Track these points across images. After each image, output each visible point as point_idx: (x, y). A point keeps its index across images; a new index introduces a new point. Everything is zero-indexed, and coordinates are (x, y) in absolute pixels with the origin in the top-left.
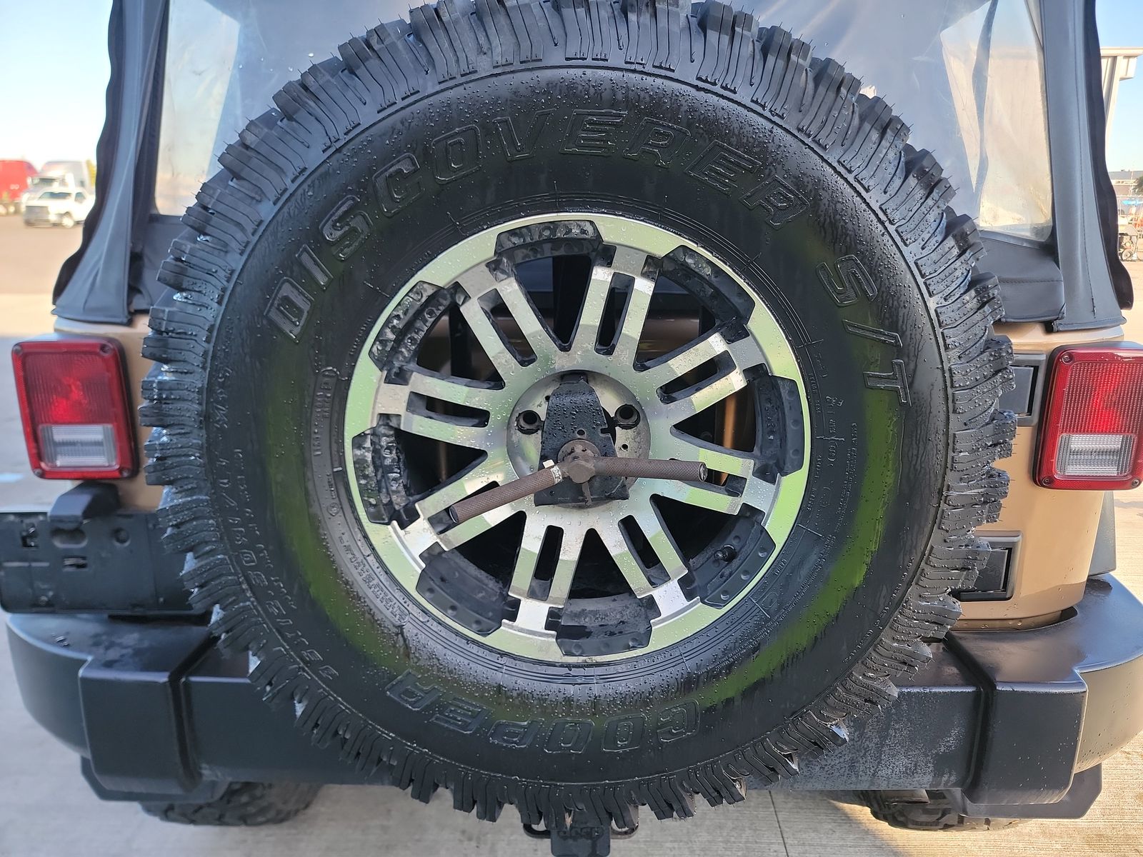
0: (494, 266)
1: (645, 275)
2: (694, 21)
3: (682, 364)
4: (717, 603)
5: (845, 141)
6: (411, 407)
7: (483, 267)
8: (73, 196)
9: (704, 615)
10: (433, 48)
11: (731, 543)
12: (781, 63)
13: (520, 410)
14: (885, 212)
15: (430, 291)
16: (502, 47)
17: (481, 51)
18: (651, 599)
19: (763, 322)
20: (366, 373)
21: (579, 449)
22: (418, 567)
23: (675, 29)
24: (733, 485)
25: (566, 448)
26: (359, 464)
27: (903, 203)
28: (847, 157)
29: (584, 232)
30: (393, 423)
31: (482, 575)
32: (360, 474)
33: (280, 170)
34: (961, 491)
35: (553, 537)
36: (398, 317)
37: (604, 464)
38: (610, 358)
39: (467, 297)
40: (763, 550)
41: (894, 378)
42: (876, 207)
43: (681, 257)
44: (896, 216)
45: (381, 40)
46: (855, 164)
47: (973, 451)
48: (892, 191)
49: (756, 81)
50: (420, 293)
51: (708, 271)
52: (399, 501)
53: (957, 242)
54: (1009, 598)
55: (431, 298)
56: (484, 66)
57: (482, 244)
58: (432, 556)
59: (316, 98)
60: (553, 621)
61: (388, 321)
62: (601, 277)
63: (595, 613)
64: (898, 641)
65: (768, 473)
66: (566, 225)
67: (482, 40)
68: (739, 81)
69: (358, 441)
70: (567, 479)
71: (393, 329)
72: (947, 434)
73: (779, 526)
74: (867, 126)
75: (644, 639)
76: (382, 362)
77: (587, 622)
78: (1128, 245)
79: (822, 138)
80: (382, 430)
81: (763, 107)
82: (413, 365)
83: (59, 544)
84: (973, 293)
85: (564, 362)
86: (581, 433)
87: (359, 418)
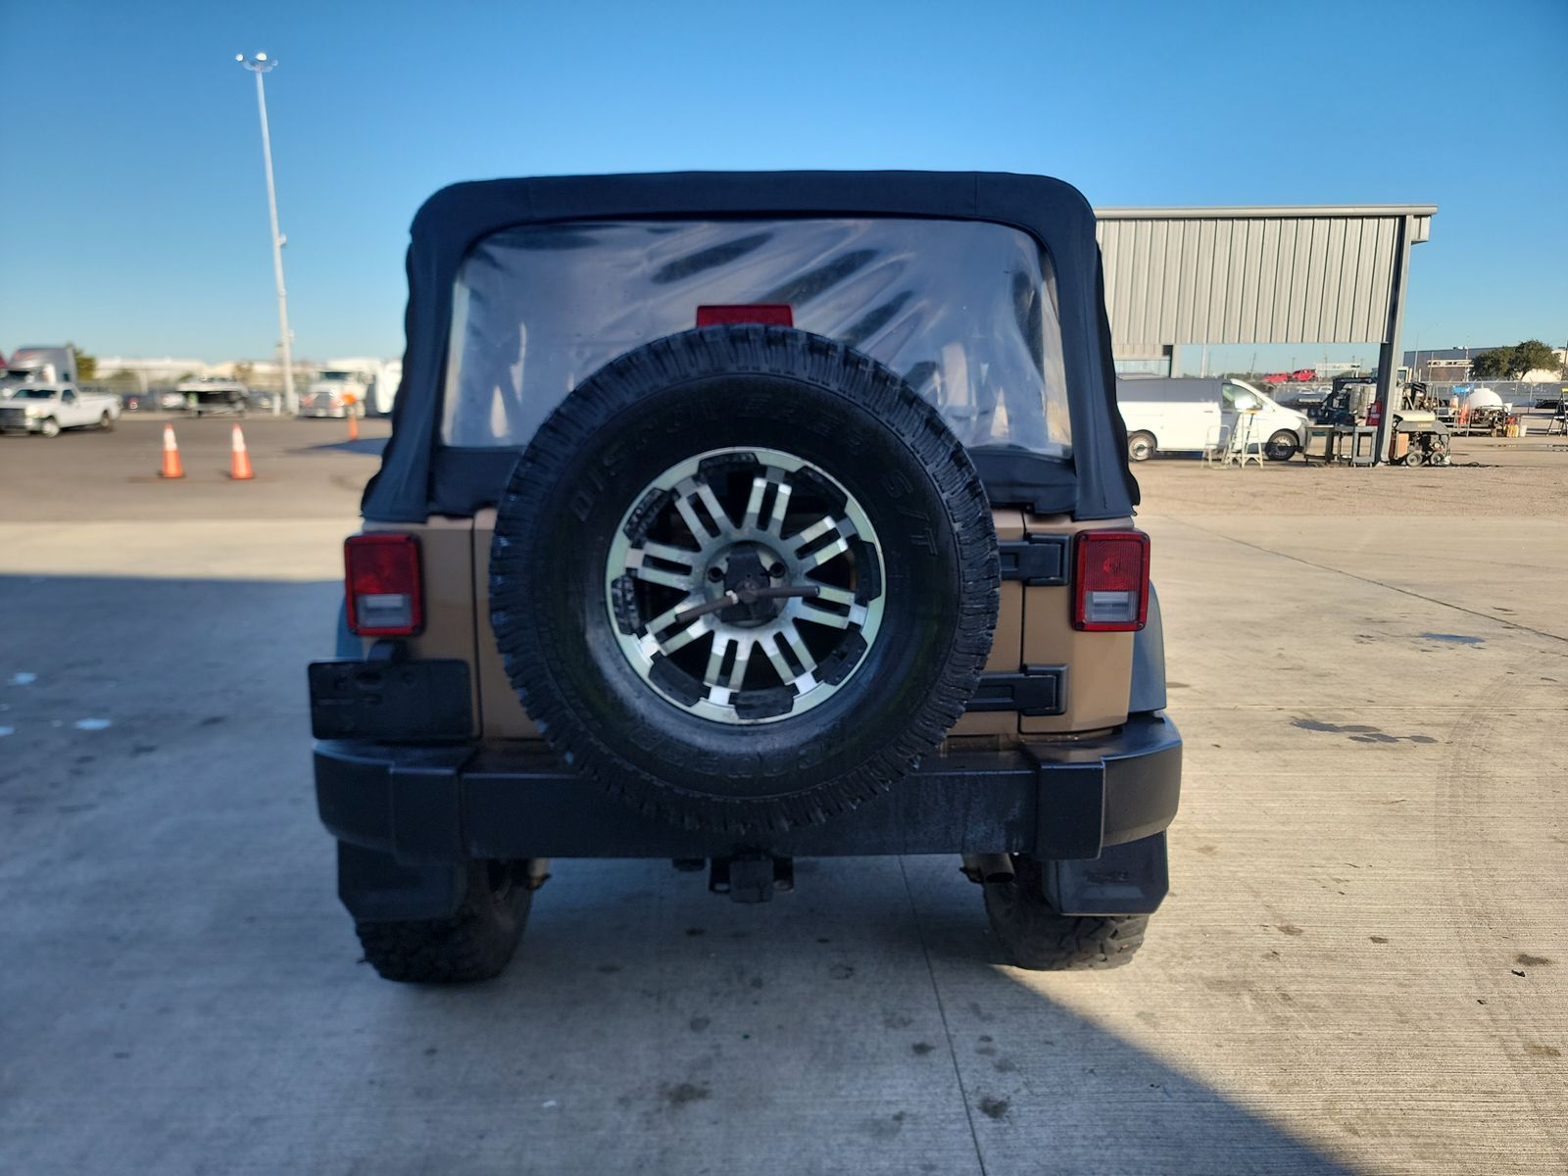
0: (696, 478)
1: (785, 483)
2: (806, 347)
3: (809, 535)
4: (835, 684)
5: (890, 409)
6: (645, 564)
7: (690, 480)
8: (60, 394)
9: (827, 691)
10: (666, 362)
11: (844, 648)
12: (853, 370)
13: (710, 566)
14: (913, 447)
15: (658, 493)
16: (703, 363)
17: (692, 365)
18: (794, 685)
19: (854, 509)
20: (620, 542)
21: (747, 585)
22: (650, 663)
23: (796, 352)
24: (841, 609)
25: (740, 585)
26: (615, 597)
27: (924, 441)
28: (891, 419)
29: (748, 458)
30: (633, 573)
31: (685, 674)
32: (615, 604)
33: (580, 427)
34: (970, 605)
35: (732, 646)
36: (640, 509)
37: (762, 591)
38: (766, 533)
39: (680, 497)
40: (860, 648)
41: (926, 539)
42: (908, 444)
43: (805, 472)
44: (921, 449)
45: (637, 359)
46: (896, 422)
47: (975, 582)
48: (917, 435)
49: (841, 377)
50: (653, 495)
51: (820, 480)
52: (636, 623)
53: (956, 463)
54: (1062, 713)
55: (660, 497)
56: (694, 372)
57: (689, 466)
58: (656, 657)
59: (601, 389)
60: (733, 699)
61: (634, 512)
62: (759, 484)
63: (759, 697)
64: (942, 700)
65: (862, 601)
66: (738, 454)
67: (693, 359)
68: (831, 380)
69: (614, 584)
70: (741, 602)
71: (638, 516)
72: (959, 571)
73: (869, 634)
74: (901, 402)
75: (789, 707)
76: (629, 534)
77: (754, 702)
78: (1437, 446)
79: (877, 409)
80: (627, 579)
81: (844, 392)
82: (645, 539)
83: (362, 686)
84: (967, 491)
85: (737, 535)
86: (749, 576)
87: (615, 569)
